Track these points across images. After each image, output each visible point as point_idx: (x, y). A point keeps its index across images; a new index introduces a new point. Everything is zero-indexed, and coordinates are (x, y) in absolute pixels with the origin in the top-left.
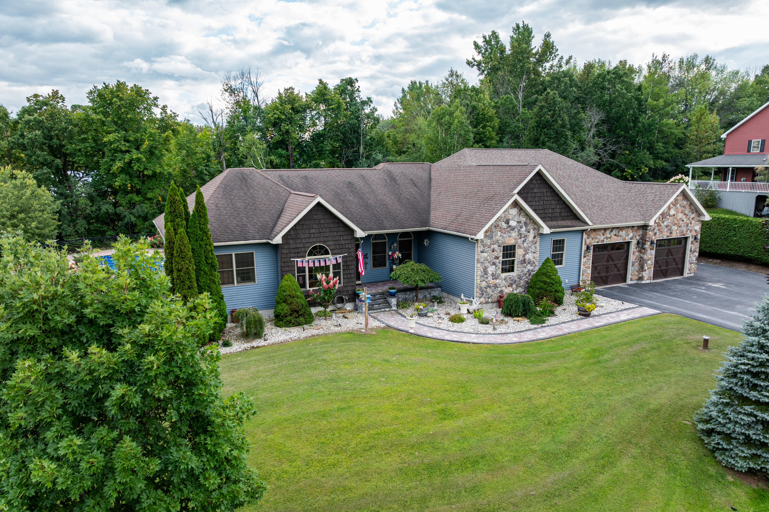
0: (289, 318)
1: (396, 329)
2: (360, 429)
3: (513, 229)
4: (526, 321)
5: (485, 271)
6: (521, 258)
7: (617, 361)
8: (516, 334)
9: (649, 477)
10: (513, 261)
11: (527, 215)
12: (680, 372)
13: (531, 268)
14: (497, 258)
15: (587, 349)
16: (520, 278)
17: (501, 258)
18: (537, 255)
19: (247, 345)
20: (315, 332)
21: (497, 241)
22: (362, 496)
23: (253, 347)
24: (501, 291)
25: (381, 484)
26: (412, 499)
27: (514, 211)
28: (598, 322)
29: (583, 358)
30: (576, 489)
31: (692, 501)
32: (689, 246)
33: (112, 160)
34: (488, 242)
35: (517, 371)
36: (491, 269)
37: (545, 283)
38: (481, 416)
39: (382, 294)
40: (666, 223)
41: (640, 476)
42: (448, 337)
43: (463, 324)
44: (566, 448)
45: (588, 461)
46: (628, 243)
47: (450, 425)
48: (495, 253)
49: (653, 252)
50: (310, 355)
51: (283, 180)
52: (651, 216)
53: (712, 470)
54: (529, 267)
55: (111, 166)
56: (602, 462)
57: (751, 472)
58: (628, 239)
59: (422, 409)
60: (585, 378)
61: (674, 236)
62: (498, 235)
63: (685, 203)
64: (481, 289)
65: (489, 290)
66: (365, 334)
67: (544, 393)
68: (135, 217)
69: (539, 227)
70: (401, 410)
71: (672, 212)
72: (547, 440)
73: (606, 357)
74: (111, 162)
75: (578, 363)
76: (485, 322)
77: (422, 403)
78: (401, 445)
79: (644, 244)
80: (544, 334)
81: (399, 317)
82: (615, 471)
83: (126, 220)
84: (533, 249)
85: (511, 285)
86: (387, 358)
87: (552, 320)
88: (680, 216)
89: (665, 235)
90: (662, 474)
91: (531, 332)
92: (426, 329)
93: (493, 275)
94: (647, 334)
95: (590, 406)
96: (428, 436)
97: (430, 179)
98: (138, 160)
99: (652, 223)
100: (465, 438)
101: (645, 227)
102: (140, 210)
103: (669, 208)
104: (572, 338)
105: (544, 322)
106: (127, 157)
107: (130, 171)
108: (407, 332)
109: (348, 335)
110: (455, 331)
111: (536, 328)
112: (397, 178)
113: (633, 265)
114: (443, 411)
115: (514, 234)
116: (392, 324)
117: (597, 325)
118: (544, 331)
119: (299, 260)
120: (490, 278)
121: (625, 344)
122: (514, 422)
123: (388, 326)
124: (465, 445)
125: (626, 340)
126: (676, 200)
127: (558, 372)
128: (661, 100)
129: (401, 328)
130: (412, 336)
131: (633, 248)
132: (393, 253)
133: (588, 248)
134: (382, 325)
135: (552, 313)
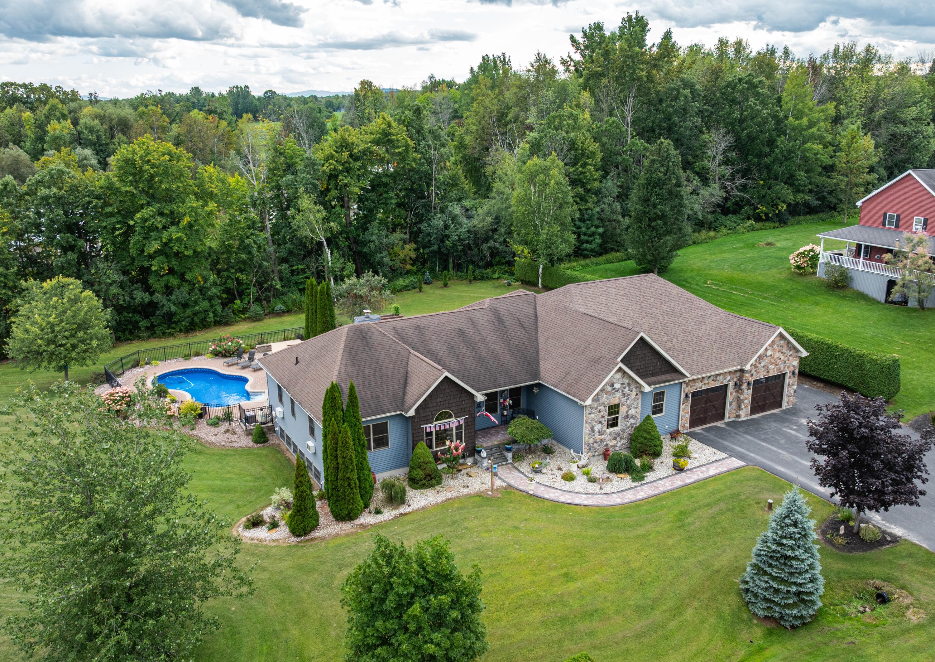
0: (423, 482)
1: (517, 489)
2: (509, 592)
3: (617, 390)
4: (629, 477)
5: (593, 430)
6: (625, 414)
7: (698, 524)
8: (619, 494)
9: (703, 622)
10: (617, 418)
11: (630, 377)
12: (743, 535)
13: (634, 422)
14: (603, 417)
15: (676, 512)
16: (623, 431)
17: (606, 417)
18: (639, 410)
19: (395, 513)
20: (449, 495)
21: (603, 403)
22: (522, 640)
23: (401, 515)
24: (607, 445)
25: (531, 632)
26: (553, 642)
27: (619, 375)
28: (689, 478)
29: (672, 521)
30: (655, 632)
31: (727, 637)
32: (787, 380)
33: (144, 238)
34: (595, 405)
35: (619, 535)
36: (598, 427)
37: (645, 438)
38: (593, 579)
39: (498, 446)
40: (762, 364)
41: (697, 622)
42: (562, 499)
43: (574, 482)
44: (650, 602)
45: (665, 611)
46: (726, 386)
47: (572, 586)
48: (602, 414)
49: (750, 391)
50: (454, 523)
51: (398, 334)
52: (748, 360)
53: (745, 616)
54: (632, 421)
55: (144, 245)
56: (674, 612)
57: (766, 617)
58: (725, 382)
59: (551, 573)
60: (671, 542)
61: (771, 374)
62: (604, 398)
63: (782, 342)
64: (589, 445)
65: (596, 445)
66: (492, 497)
67: (639, 557)
68: (175, 304)
69: (641, 386)
70: (535, 575)
71: (769, 353)
72: (638, 596)
73: (690, 520)
74: (144, 242)
75: (667, 526)
76: (592, 480)
77: (550, 569)
78: (540, 603)
79: (741, 385)
80: (642, 493)
81: (517, 473)
82: (682, 618)
83: (165, 310)
84: (635, 405)
85: (615, 439)
86: (516, 524)
87: (650, 476)
88: (777, 355)
89: (762, 375)
90: (712, 620)
91: (631, 492)
92: (543, 488)
93: (599, 432)
94: (728, 492)
95: (671, 568)
96: (557, 596)
97: (536, 316)
98: (179, 240)
99: (748, 367)
100: (583, 597)
101: (742, 371)
102: (180, 296)
103: (766, 350)
104: (664, 498)
105: (642, 478)
106: (165, 236)
107: (168, 251)
108: (527, 493)
109: (477, 499)
110: (567, 491)
111: (636, 487)
112: (504, 318)
113: (730, 405)
114: (566, 575)
115: (618, 395)
116: (512, 482)
117: (688, 481)
118: (642, 490)
119: (427, 426)
120: (597, 435)
121: (707, 506)
122: (617, 583)
123: (509, 486)
124: (584, 602)
125: (708, 500)
126: (773, 341)
127: (651, 537)
128: (805, 119)
129: (521, 488)
130: (532, 498)
131: (730, 389)
132: (505, 400)
133: (687, 396)
134: (504, 484)
135: (650, 468)
